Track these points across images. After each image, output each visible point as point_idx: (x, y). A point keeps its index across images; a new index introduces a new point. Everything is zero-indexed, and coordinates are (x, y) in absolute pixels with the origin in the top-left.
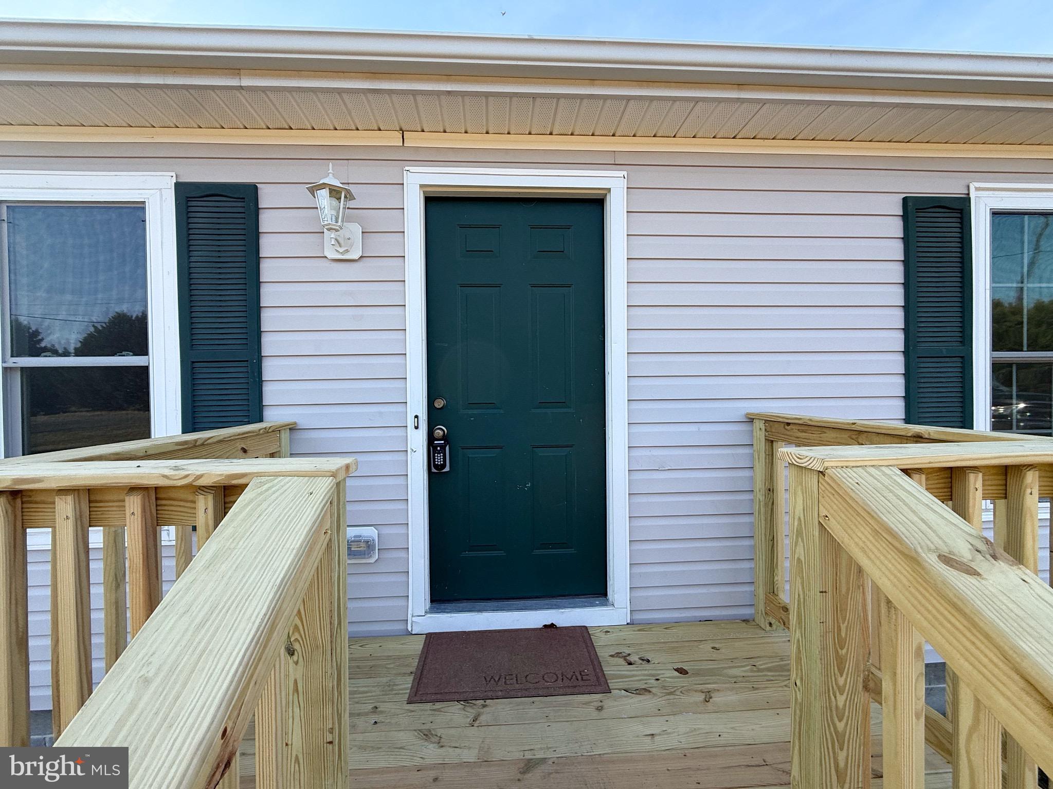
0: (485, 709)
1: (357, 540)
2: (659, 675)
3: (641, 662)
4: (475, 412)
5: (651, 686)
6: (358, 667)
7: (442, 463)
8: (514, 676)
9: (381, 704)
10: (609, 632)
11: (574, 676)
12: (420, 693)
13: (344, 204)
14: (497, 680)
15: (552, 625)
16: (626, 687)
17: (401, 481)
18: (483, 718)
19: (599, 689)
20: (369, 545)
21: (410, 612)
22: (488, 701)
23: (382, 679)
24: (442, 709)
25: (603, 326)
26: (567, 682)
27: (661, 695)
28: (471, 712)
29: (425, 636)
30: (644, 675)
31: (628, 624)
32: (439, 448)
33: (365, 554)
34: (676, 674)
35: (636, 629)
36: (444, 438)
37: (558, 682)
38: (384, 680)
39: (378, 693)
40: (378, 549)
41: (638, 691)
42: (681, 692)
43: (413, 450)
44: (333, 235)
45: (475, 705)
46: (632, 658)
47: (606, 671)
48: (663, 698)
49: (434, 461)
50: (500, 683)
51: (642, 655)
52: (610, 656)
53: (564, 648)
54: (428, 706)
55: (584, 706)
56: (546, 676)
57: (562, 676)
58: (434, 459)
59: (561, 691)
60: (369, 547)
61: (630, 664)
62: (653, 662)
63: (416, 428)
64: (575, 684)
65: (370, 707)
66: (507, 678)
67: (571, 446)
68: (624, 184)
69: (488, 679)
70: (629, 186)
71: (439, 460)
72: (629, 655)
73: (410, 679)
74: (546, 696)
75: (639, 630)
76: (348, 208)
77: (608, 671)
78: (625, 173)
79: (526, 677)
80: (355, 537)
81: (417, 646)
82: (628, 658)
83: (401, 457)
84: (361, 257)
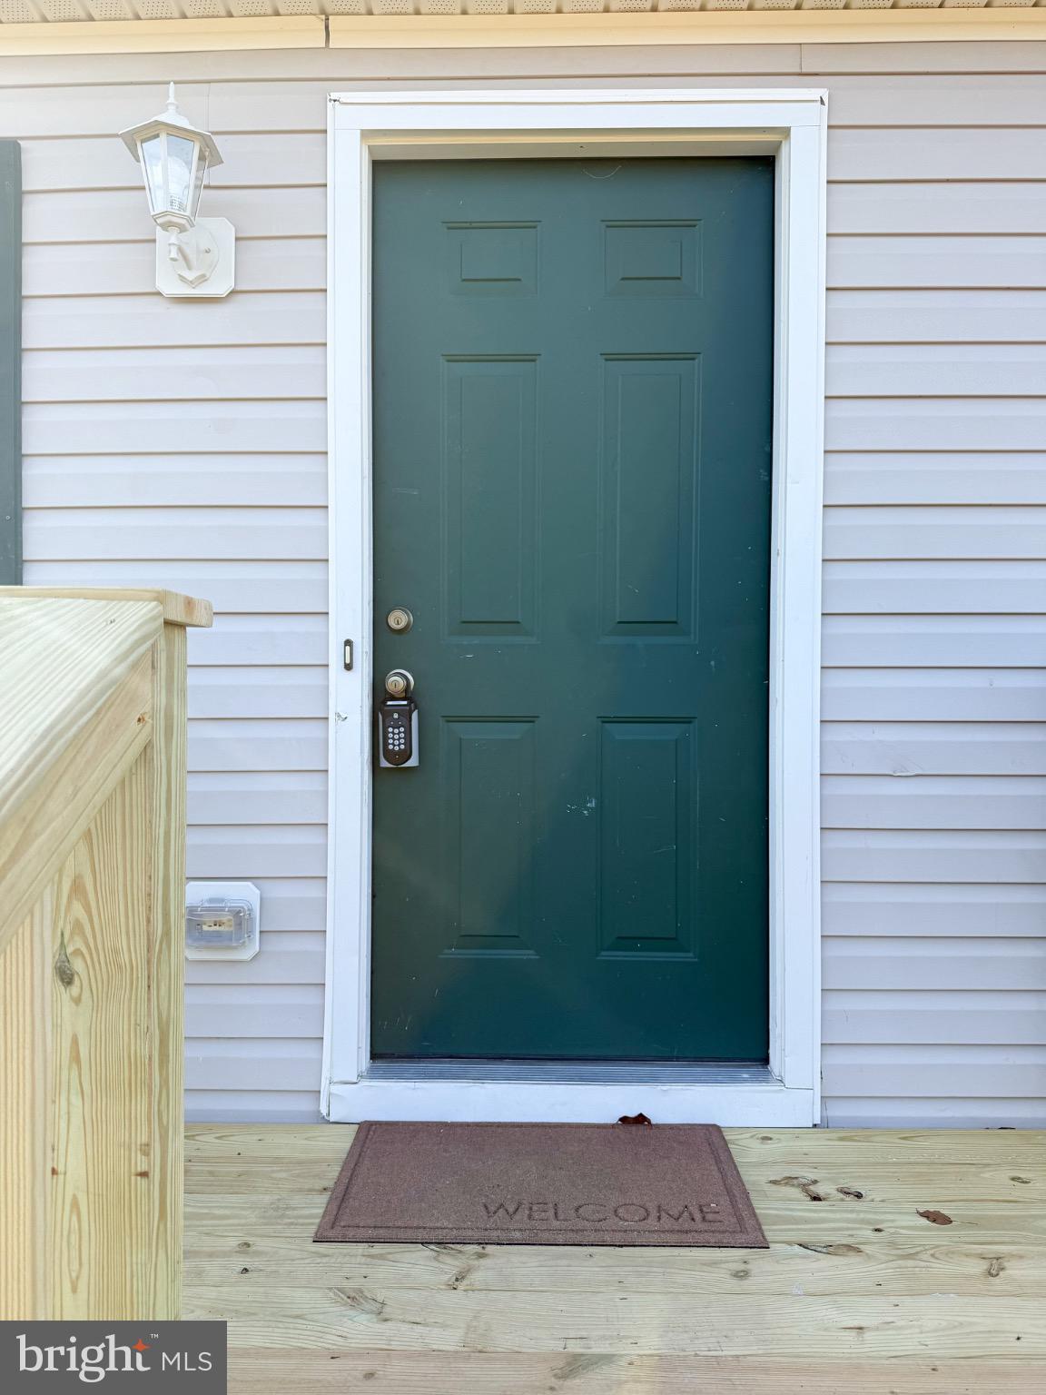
0: (482, 1261)
1: (216, 907)
2: (882, 1221)
3: (842, 1196)
4: (476, 641)
5: (862, 1240)
6: (211, 1173)
7: (402, 747)
8: (551, 1205)
9: (259, 1239)
10: (771, 1139)
11: (686, 1214)
12: (342, 1224)
13: (197, 178)
14: (511, 1210)
15: (641, 1119)
16: (804, 1239)
17: (312, 783)
18: (477, 1277)
19: (742, 1238)
20: (240, 918)
21: (325, 1074)
22: (489, 1248)
23: (261, 1196)
24: (390, 1257)
25: (767, 449)
26: (667, 1223)
27: (884, 1258)
28: (451, 1263)
29: (357, 1126)
30: (848, 1221)
31: (815, 1126)
32: (396, 716)
33: (231, 940)
34: (924, 1222)
35: (835, 1135)
36: (408, 694)
37: (649, 1221)
38: (267, 1199)
39: (254, 1220)
40: (261, 932)
41: (831, 1249)
42: (932, 1255)
43: (339, 716)
44: (173, 236)
45: (460, 1252)
46: (820, 1189)
47: (759, 1208)
48: (890, 1264)
49: (386, 744)
50: (517, 1217)
51: (845, 1184)
52: (771, 1182)
53: (666, 1161)
54: (361, 1248)
55: (705, 1268)
56: (620, 1210)
57: (659, 1211)
58: (386, 738)
59: (655, 1238)
60: (239, 924)
61: (816, 1198)
62: (871, 1198)
63: (348, 667)
64: (686, 1226)
65: (233, 1243)
66: (535, 1208)
67: (688, 721)
68: (820, 116)
69: (492, 1209)
70: (833, 123)
71: (396, 740)
72: (815, 1182)
73: (323, 1199)
74: (621, 1246)
75: (841, 1139)
76: (207, 187)
77: (762, 1207)
78: (824, 93)
79: (577, 1210)
80: (211, 901)
81: (342, 1142)
82: (812, 1188)
83: (312, 730)
84: (233, 292)
